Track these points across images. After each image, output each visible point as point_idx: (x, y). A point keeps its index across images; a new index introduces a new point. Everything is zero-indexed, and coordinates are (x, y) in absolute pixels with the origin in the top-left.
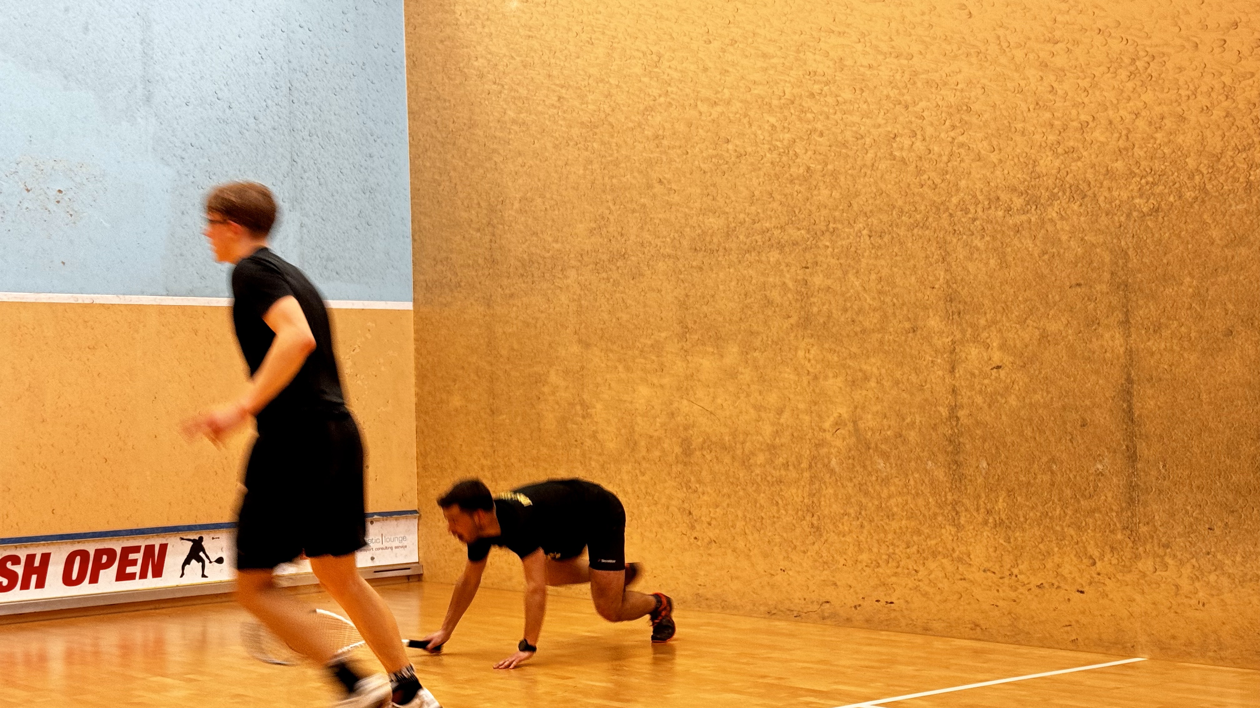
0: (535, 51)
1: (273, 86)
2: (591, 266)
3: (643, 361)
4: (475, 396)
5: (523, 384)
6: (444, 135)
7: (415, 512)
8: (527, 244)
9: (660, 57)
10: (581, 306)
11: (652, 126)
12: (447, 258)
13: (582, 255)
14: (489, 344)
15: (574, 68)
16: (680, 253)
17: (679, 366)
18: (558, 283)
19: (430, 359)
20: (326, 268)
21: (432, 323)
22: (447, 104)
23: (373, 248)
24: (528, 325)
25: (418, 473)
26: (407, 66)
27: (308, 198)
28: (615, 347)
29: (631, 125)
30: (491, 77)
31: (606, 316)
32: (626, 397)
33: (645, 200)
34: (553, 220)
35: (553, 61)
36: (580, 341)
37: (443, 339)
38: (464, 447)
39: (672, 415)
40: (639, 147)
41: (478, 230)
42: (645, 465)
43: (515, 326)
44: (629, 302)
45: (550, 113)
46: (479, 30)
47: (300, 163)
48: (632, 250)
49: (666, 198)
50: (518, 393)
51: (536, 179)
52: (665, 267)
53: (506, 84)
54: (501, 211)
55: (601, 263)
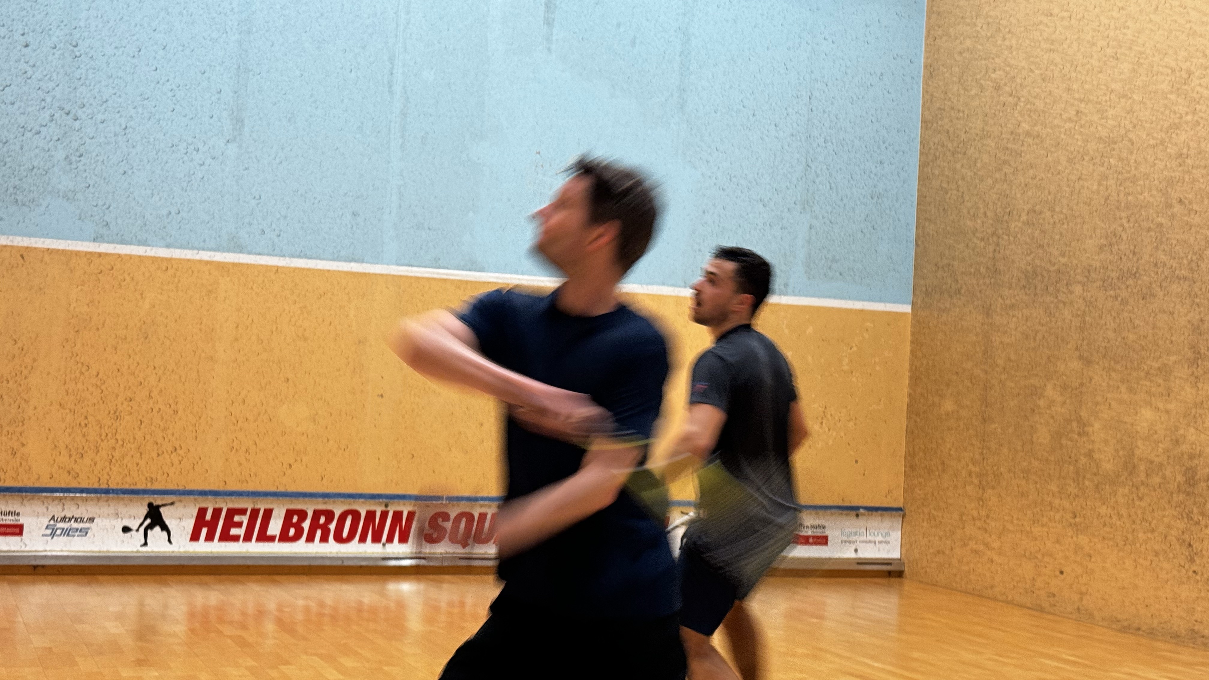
0: (1056, 65)
1: (795, 95)
2: (1099, 283)
3: (1148, 383)
4: (968, 403)
5: (1018, 395)
6: (955, 144)
7: (899, 509)
8: (1032, 256)
9: (1190, 73)
10: (1084, 322)
11: (1176, 144)
12: (949, 265)
13: (1089, 272)
14: (985, 352)
15: (1095, 83)
16: (1197, 276)
17: (1189, 393)
18: (1061, 297)
19: (925, 362)
20: (830, 268)
21: (929, 328)
22: (961, 115)
23: (876, 251)
24: (1027, 337)
25: (905, 472)
26: (924, 77)
27: (818, 202)
28: (1118, 367)
29: (1152, 142)
30: (1007, 89)
31: (1111, 334)
32: (1126, 419)
33: (1163, 219)
34: (1061, 234)
35: (1074, 75)
36: (1081, 357)
37: (939, 344)
38: (952, 452)
39: (1177, 442)
40: (1160, 165)
41: (982, 239)
42: (1142, 489)
43: (1013, 338)
44: (1137, 322)
45: (1066, 127)
46: (999, 42)
47: (813, 167)
48: (1145, 270)
49: (1186, 218)
50: (1012, 404)
51: (1046, 192)
52: (1180, 290)
53: (1023, 96)
54: (1007, 222)
55: (1110, 280)
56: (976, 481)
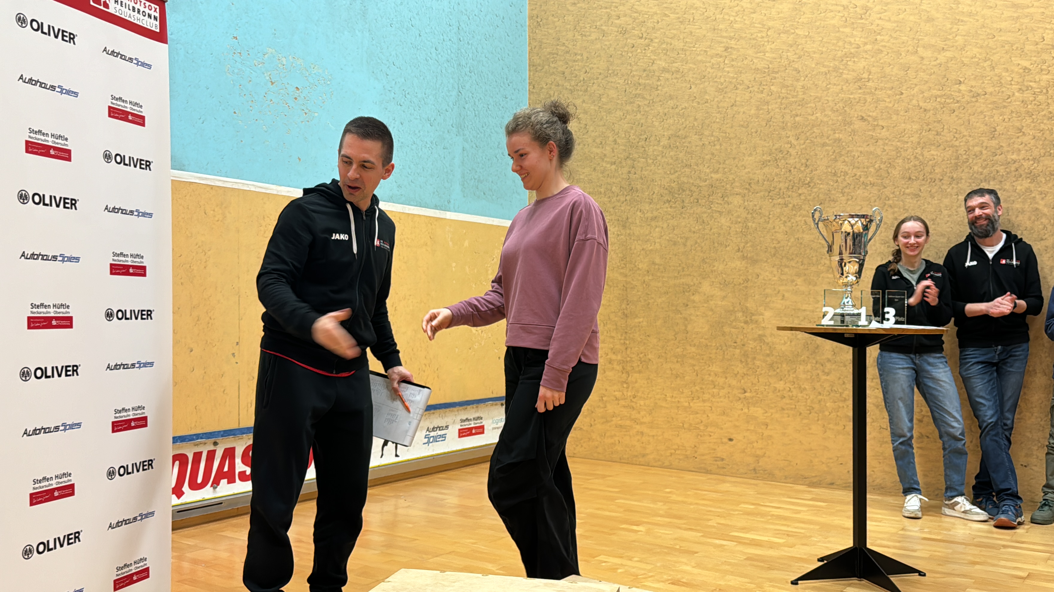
0: (696, 9)
1: (448, 23)
2: (763, 194)
6: (573, 83)
8: (677, 174)
10: (747, 228)
13: (750, 184)
16: (887, 182)
18: (716, 207)
20: (477, 188)
22: (579, 57)
26: (530, 26)
33: (841, 136)
36: (744, 258)
40: (835, 89)
41: (614, 163)
42: (828, 365)
45: (713, 62)
47: (463, 95)
48: (821, 180)
49: (870, 133)
50: (660, 301)
51: (692, 119)
52: (866, 194)
53: (656, 38)
54: (643, 147)
55: (777, 190)
56: (619, 368)
